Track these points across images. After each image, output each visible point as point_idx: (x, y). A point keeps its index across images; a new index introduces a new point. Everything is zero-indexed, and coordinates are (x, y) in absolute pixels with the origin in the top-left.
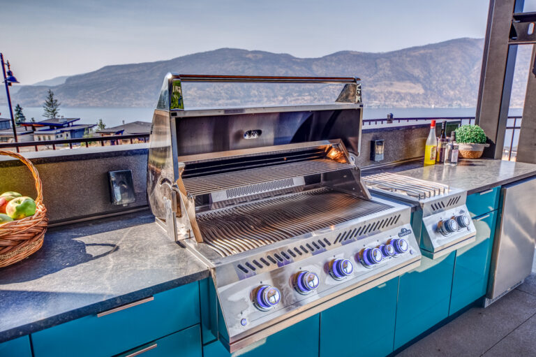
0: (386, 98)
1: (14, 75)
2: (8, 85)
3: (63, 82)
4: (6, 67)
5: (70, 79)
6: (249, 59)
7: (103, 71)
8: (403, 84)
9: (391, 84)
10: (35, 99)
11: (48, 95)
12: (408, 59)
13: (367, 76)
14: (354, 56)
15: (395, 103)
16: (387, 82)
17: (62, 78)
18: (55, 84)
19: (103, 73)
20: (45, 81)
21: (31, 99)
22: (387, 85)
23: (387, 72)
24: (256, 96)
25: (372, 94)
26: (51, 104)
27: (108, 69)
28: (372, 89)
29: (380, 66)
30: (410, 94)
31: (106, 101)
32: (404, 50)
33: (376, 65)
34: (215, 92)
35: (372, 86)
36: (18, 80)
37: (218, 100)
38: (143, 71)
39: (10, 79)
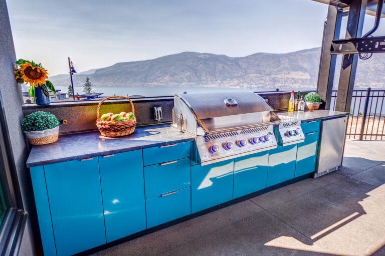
0: (286, 81)
1: (75, 69)
2: (72, 74)
3: (94, 72)
4: (71, 64)
5: (97, 71)
6: (201, 58)
8: (296, 73)
9: (289, 73)
10: (79, 82)
11: (86, 80)
12: (300, 57)
13: (273, 68)
14: (266, 55)
15: (291, 85)
16: (286, 72)
17: (94, 69)
18: (90, 73)
19: (116, 67)
20: (84, 72)
22: (286, 74)
23: (286, 66)
24: (204, 81)
25: (276, 79)
26: (88, 85)
27: (119, 65)
28: (277, 76)
29: (282, 62)
30: (301, 79)
31: (117, 83)
32: (297, 52)
33: (279, 61)
34: (180, 78)
35: (276, 74)
36: (76, 72)
37: (181, 83)
38: (139, 66)
39: (73, 71)
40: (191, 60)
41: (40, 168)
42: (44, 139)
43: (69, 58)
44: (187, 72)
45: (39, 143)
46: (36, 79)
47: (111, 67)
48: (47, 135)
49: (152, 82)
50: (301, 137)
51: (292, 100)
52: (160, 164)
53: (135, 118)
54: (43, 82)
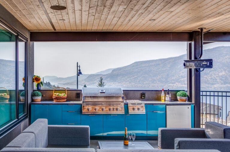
1: (81, 71)
2: (78, 75)
3: (110, 72)
4: (78, 67)
5: (114, 70)
10: (95, 82)
11: (100, 79)
18: (105, 73)
19: (133, 66)
20: (102, 72)
21: (93, 82)
26: (101, 84)
27: (137, 64)
34: (211, 79)
36: (82, 73)
37: (213, 84)
38: (159, 64)
39: (79, 73)
40: (227, 56)
42: (37, 99)
43: (77, 63)
44: (221, 72)
45: (35, 101)
46: (38, 81)
47: (128, 66)
49: (175, 83)
50: (143, 111)
51: (163, 94)
52: (68, 111)
53: (66, 95)
54: (40, 82)
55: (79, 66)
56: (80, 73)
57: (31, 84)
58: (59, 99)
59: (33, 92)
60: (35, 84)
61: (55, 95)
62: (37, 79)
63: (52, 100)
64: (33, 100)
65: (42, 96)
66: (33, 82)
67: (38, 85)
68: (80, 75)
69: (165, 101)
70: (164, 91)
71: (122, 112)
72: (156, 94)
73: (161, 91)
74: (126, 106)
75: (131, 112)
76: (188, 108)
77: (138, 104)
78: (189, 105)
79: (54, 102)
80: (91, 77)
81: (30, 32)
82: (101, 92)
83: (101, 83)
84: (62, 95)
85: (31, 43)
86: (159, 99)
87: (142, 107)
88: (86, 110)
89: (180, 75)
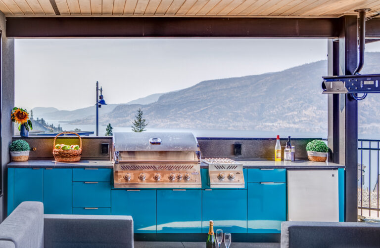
1: (104, 99)
2: (98, 106)
3: (156, 100)
4: (99, 92)
5: (163, 97)
7: (199, 87)
10: (127, 118)
11: (137, 114)
18: (148, 103)
19: (199, 89)
20: (139, 99)
21: (124, 118)
27: (205, 85)
31: (198, 122)
36: (106, 103)
38: (246, 86)
39: (101, 102)
41: (12, 169)
42: (20, 157)
43: (97, 83)
45: (16, 160)
46: (22, 119)
47: (189, 89)
48: (21, 155)
49: (275, 121)
50: (239, 182)
51: (278, 147)
52: (84, 182)
53: (80, 149)
54: (26, 121)
55: (99, 88)
56: (103, 102)
57: (9, 124)
58: (67, 157)
59: (13, 141)
60: (17, 125)
61: (58, 147)
62: (21, 115)
63: (51, 158)
64: (11, 159)
65: (32, 149)
66: (13, 120)
67: (23, 127)
68: (102, 106)
69: (282, 159)
70: (281, 139)
71: (195, 183)
72: (264, 145)
73: (275, 139)
74: (205, 170)
75: (215, 183)
76: (333, 175)
77: (229, 167)
78: (334, 169)
79: (56, 163)
80: (121, 109)
81: (7, 18)
82: (152, 141)
83: (140, 121)
84: (73, 148)
85: (9, 40)
86: (269, 156)
87: (238, 173)
88: (121, 180)
89: (285, 106)
